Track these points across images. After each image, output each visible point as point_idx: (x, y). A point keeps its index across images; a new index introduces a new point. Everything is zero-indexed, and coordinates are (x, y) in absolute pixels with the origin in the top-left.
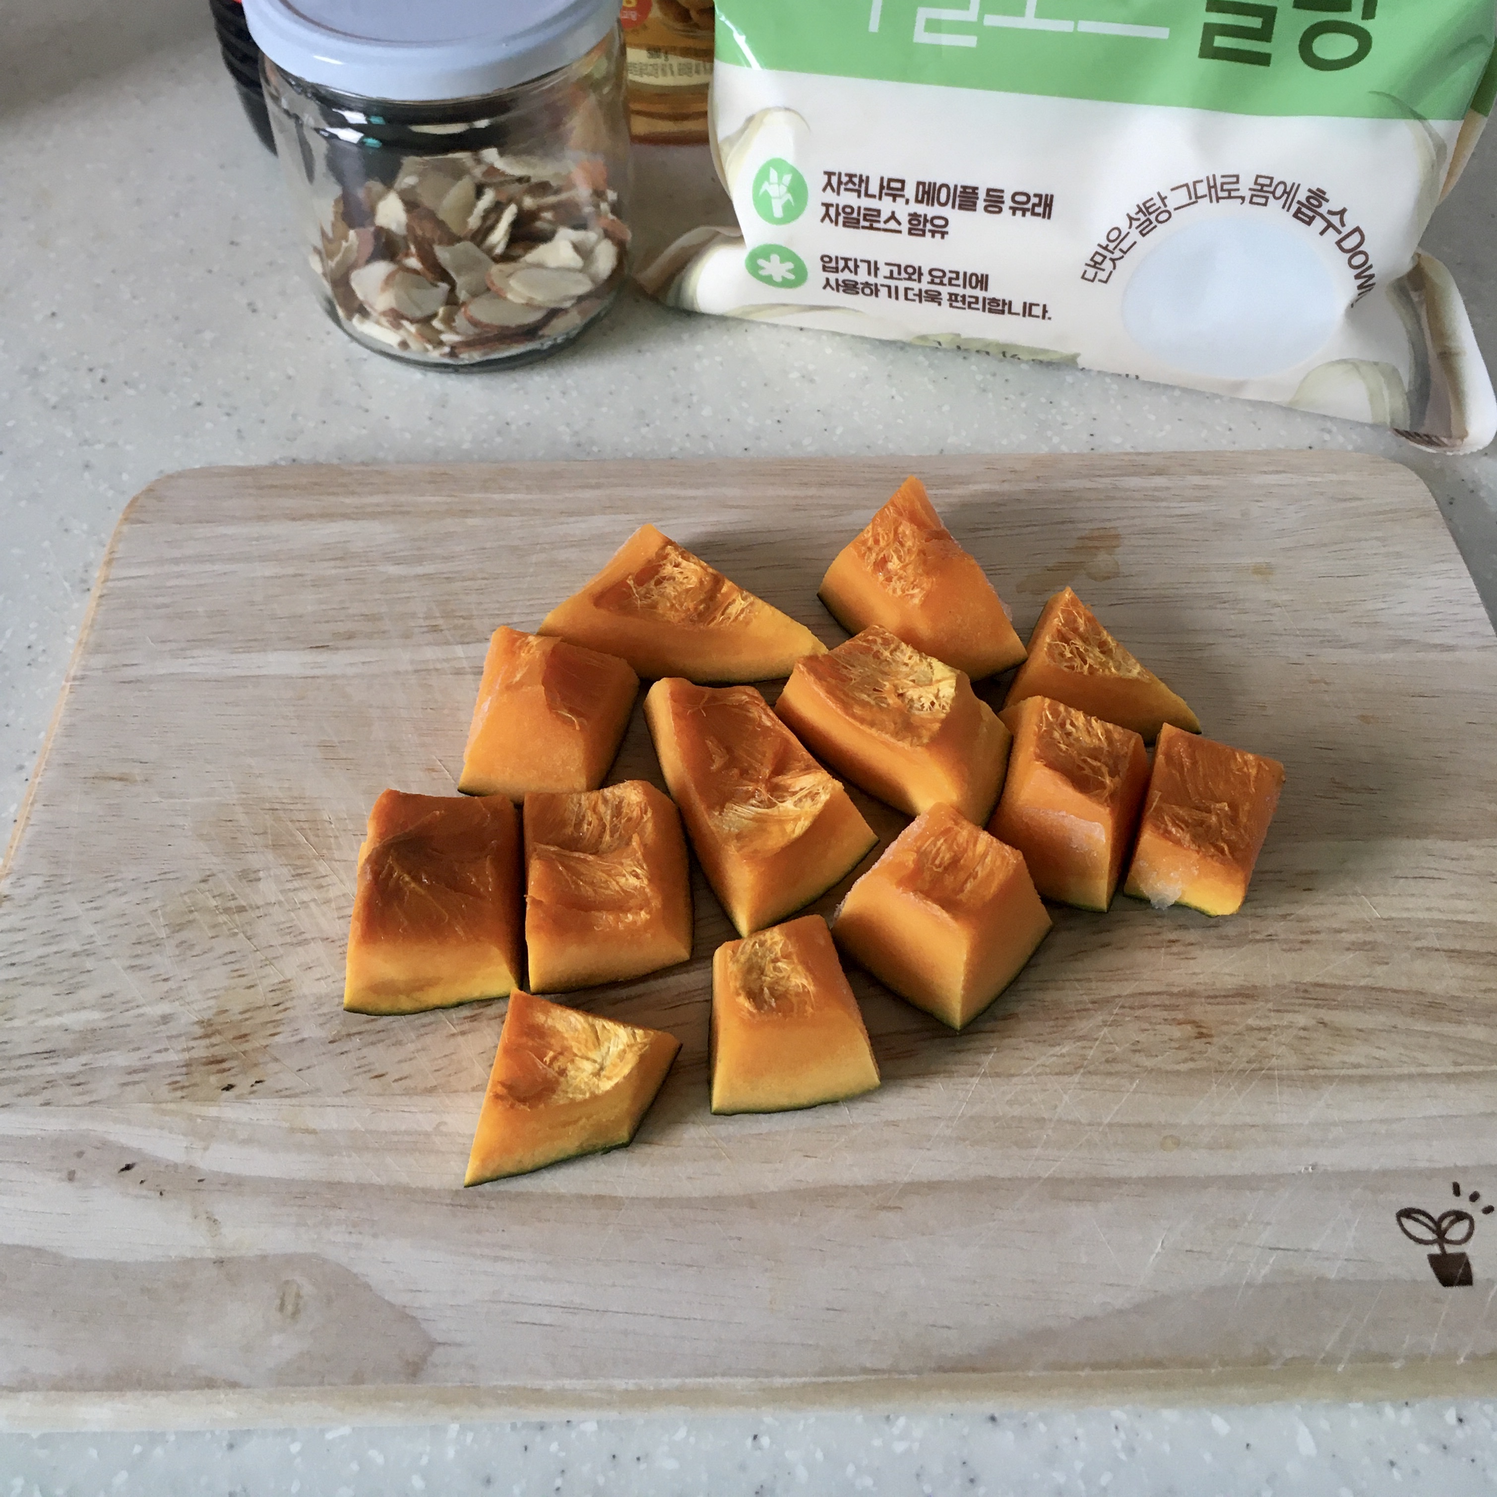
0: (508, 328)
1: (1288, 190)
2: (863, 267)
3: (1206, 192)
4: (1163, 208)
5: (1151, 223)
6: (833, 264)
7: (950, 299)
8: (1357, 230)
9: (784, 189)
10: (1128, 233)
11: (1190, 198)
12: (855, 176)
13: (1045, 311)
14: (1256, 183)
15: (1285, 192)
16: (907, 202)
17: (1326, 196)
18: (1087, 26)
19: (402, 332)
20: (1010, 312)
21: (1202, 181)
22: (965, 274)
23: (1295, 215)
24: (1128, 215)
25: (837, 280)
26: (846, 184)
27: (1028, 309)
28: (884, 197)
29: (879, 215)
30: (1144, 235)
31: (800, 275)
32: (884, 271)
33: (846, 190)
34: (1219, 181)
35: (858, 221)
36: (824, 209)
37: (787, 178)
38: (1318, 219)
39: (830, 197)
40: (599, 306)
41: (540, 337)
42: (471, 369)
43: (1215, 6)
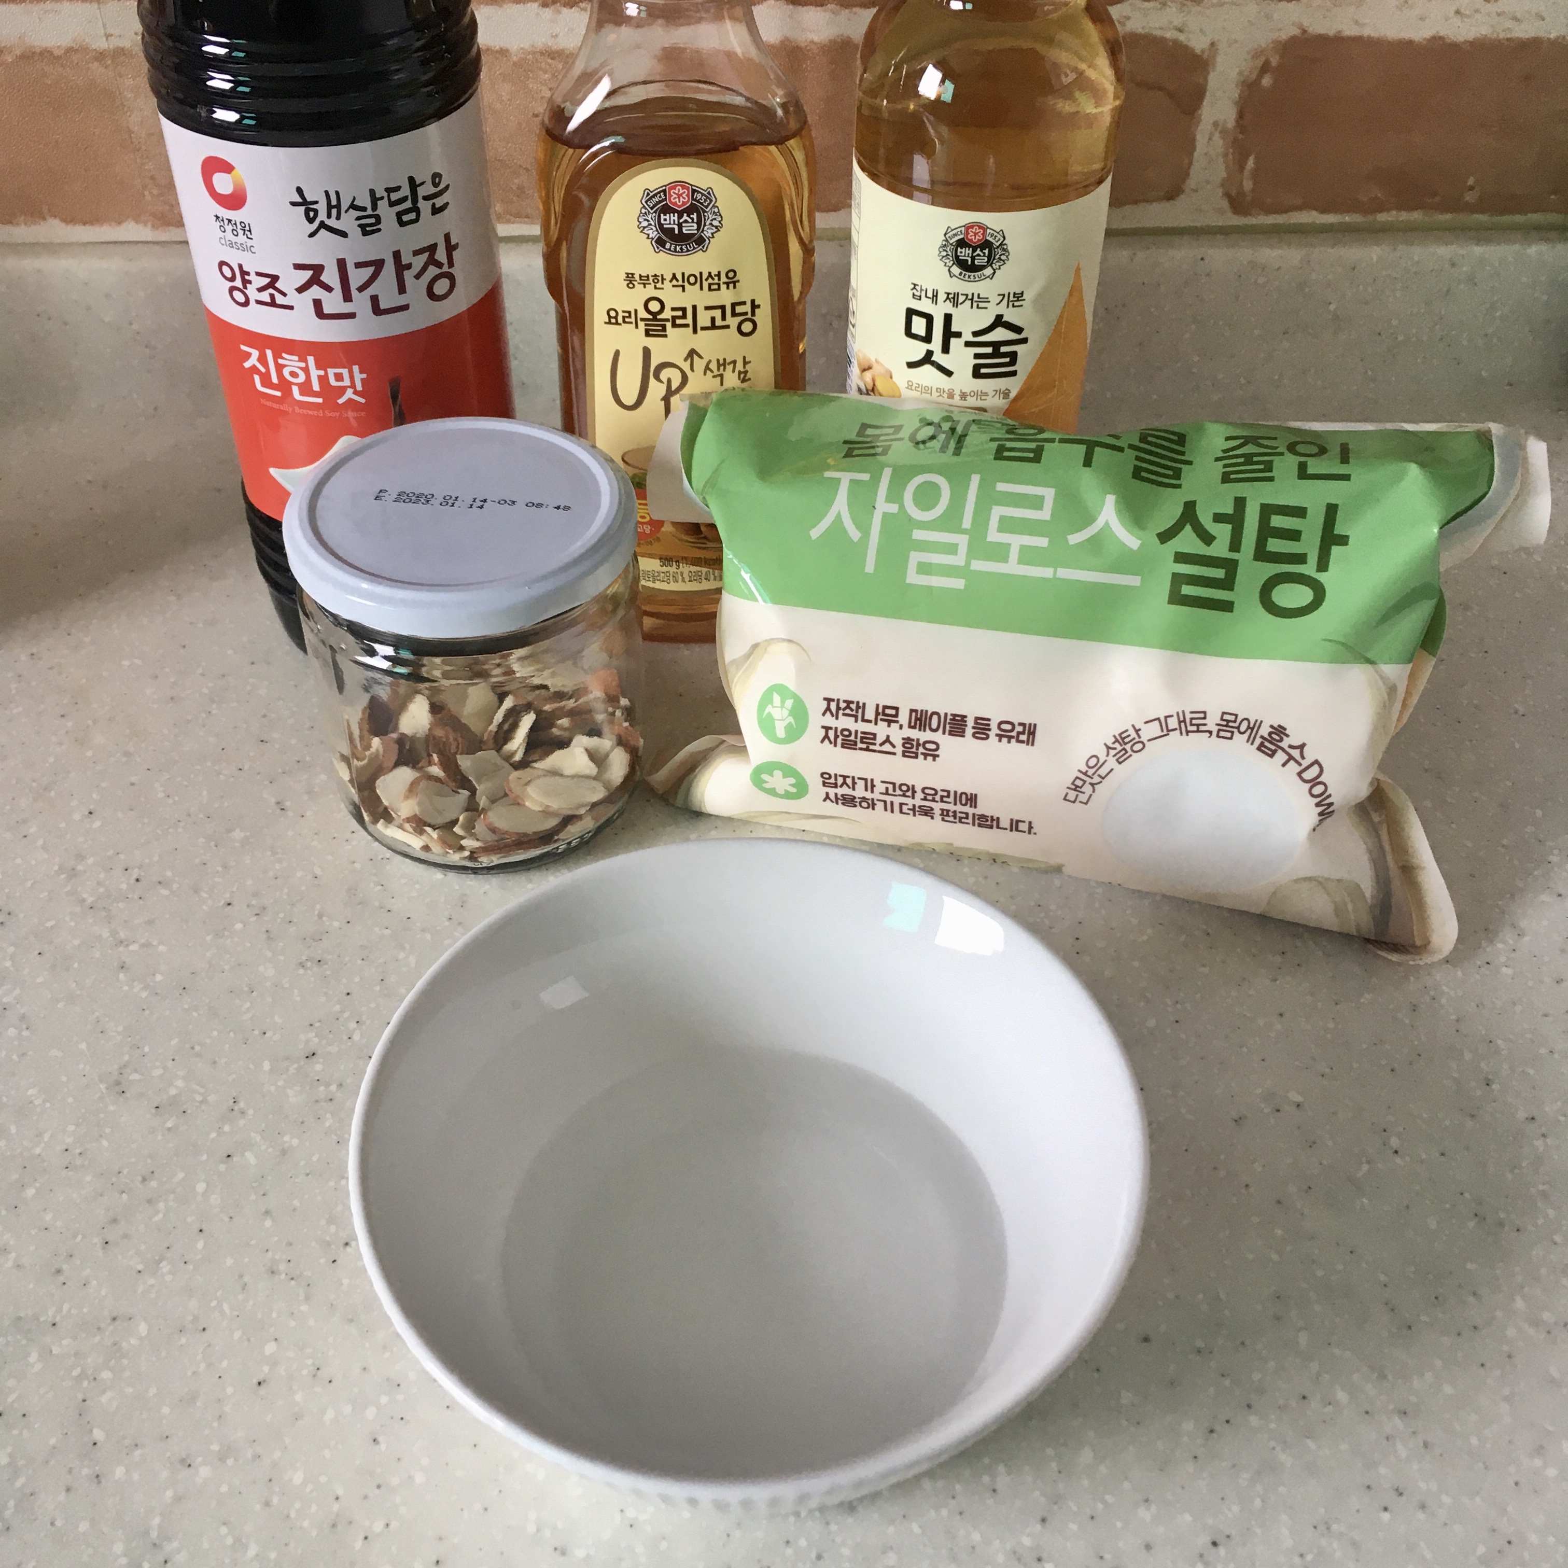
0: (525, 835)
1: (1251, 725)
2: (860, 784)
3: (1177, 726)
4: (1137, 740)
5: (1127, 752)
6: (832, 781)
7: (942, 814)
8: (1316, 762)
9: (786, 713)
10: (1106, 761)
11: (1162, 731)
12: (852, 702)
13: (1030, 827)
14: (1222, 719)
15: (1249, 727)
16: (901, 727)
17: (1287, 732)
18: (1064, 573)
19: (424, 837)
20: (998, 827)
21: (1172, 716)
22: (956, 793)
23: (1259, 749)
24: (1105, 744)
25: (836, 794)
26: (844, 709)
27: (1015, 825)
28: (880, 723)
29: (875, 739)
30: (1120, 763)
31: (801, 789)
32: (879, 788)
33: (844, 715)
34: (1188, 716)
35: (856, 743)
36: (823, 732)
37: (789, 703)
38: (1280, 752)
39: (829, 721)
40: (611, 811)
41: (556, 841)
42: (490, 869)
43: (1181, 558)
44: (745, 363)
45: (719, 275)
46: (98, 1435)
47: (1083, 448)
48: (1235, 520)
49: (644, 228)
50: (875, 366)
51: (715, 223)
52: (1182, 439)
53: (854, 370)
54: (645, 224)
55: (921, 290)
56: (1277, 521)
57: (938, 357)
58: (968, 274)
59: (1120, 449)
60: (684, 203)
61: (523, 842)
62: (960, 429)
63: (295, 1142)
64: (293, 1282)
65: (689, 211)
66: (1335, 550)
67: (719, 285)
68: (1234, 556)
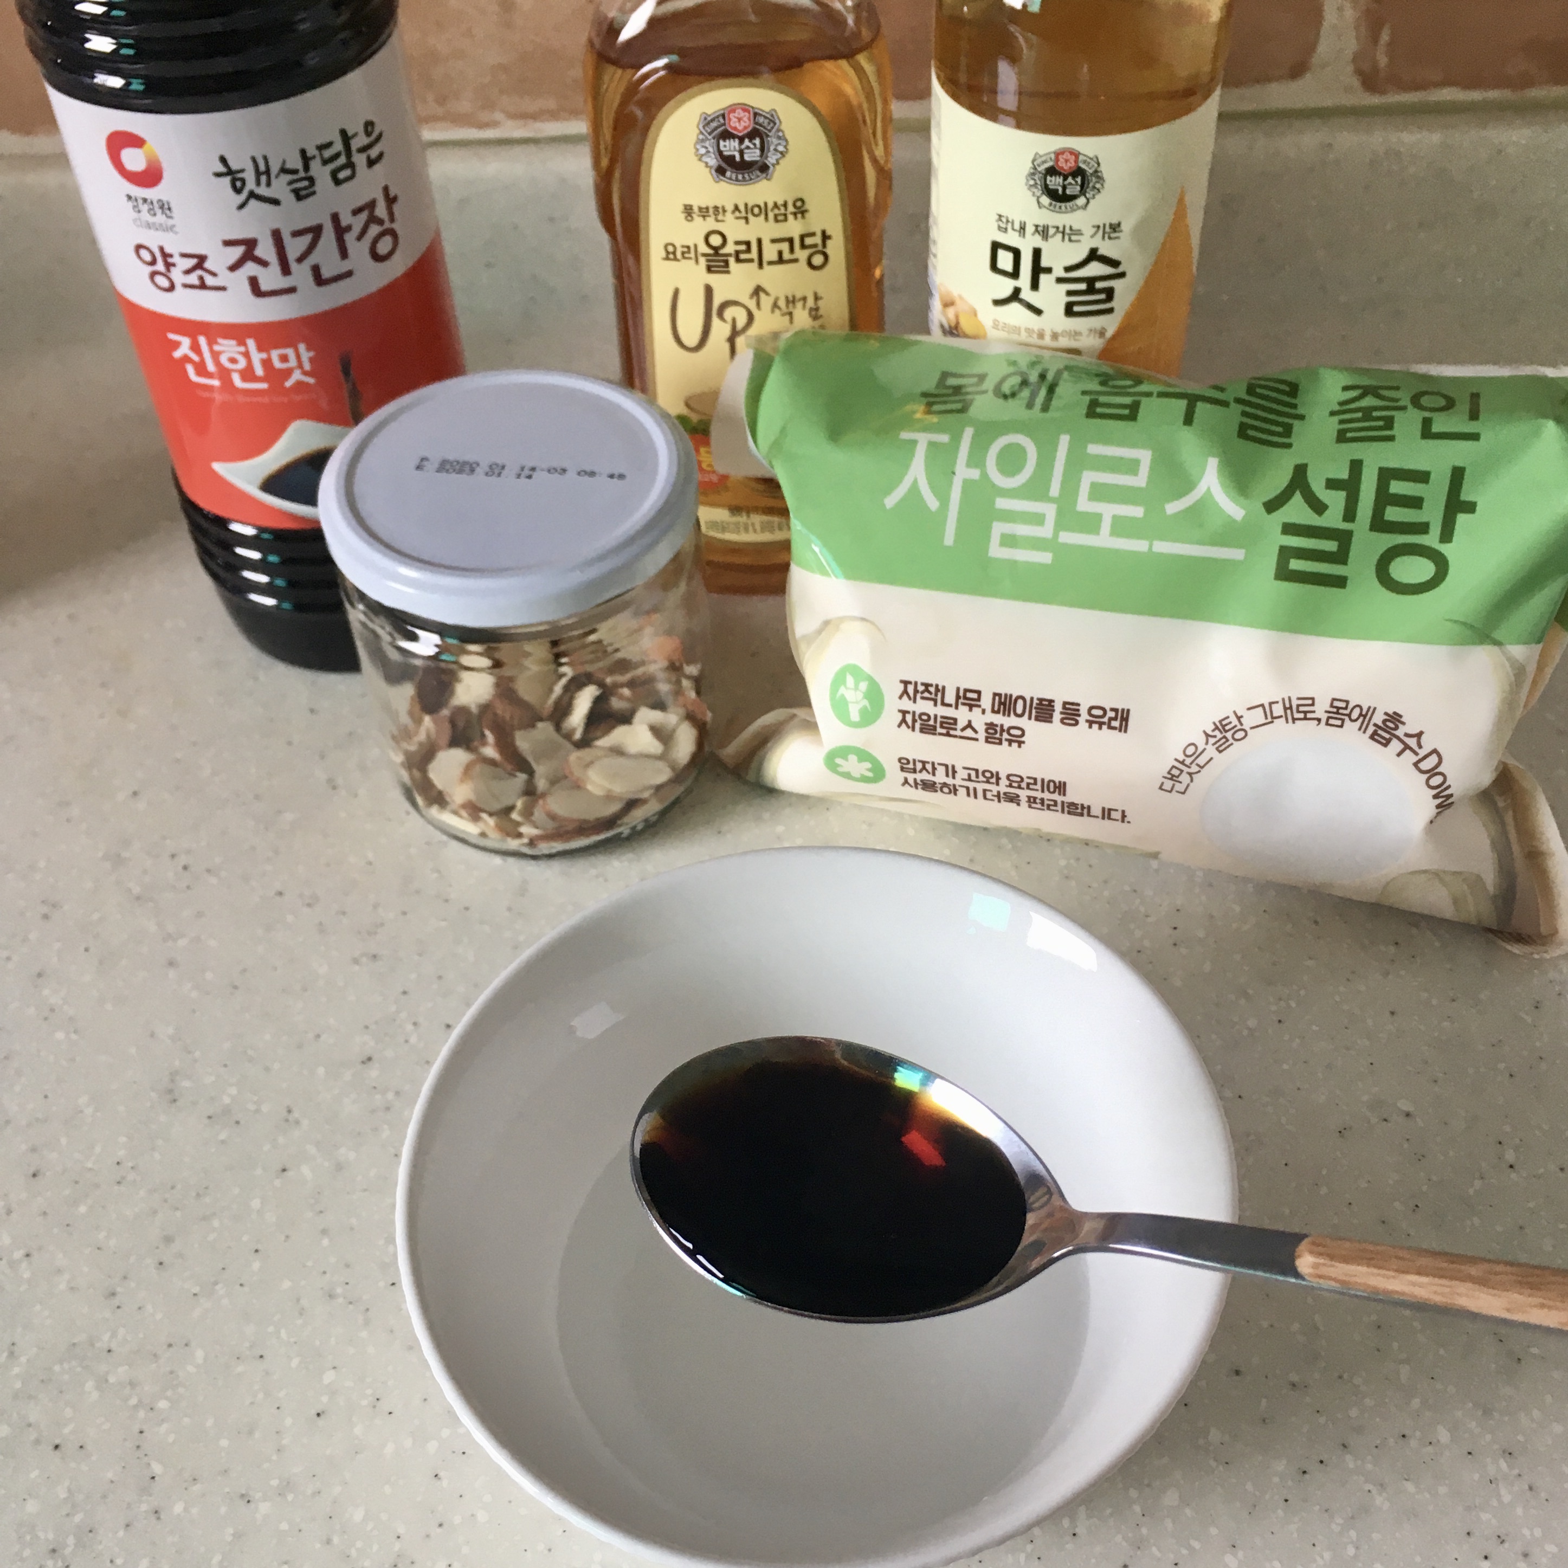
0: (585, 821)
1: (1364, 713)
2: (941, 771)
3: (1283, 714)
4: (1239, 727)
5: (1227, 740)
6: (911, 766)
7: (1029, 801)
8: (1435, 751)
9: (860, 695)
10: (1205, 749)
11: (1266, 718)
12: (931, 685)
13: (1124, 816)
14: (1332, 706)
15: (1361, 715)
16: (984, 712)
17: (1402, 720)
18: (1161, 547)
19: (481, 824)
20: (1089, 815)
21: (1277, 702)
22: (1043, 780)
23: (1372, 737)
24: (1205, 732)
25: (915, 780)
26: (922, 692)
27: (1107, 814)
28: (960, 706)
29: (955, 723)
30: (1220, 752)
31: (878, 774)
32: (962, 774)
33: (923, 698)
34: (1295, 703)
35: (935, 728)
36: (900, 715)
37: (863, 686)
39: (907, 704)
40: (679, 790)
41: (620, 826)
42: (550, 856)
43: (1289, 529)
44: (817, 298)
45: (785, 205)
46: (157, 1468)
47: (1183, 404)
48: (1350, 486)
49: (702, 155)
50: (958, 302)
51: (781, 148)
52: (1294, 389)
53: (936, 305)
54: (703, 151)
55: (1008, 221)
56: (1397, 487)
57: (1026, 294)
58: (1058, 204)
59: (1225, 404)
60: (745, 128)
61: (583, 828)
62: (1050, 377)
63: (352, 1155)
64: (351, 1307)
65: (752, 135)
66: (1462, 519)
67: (785, 215)
68: (1348, 526)
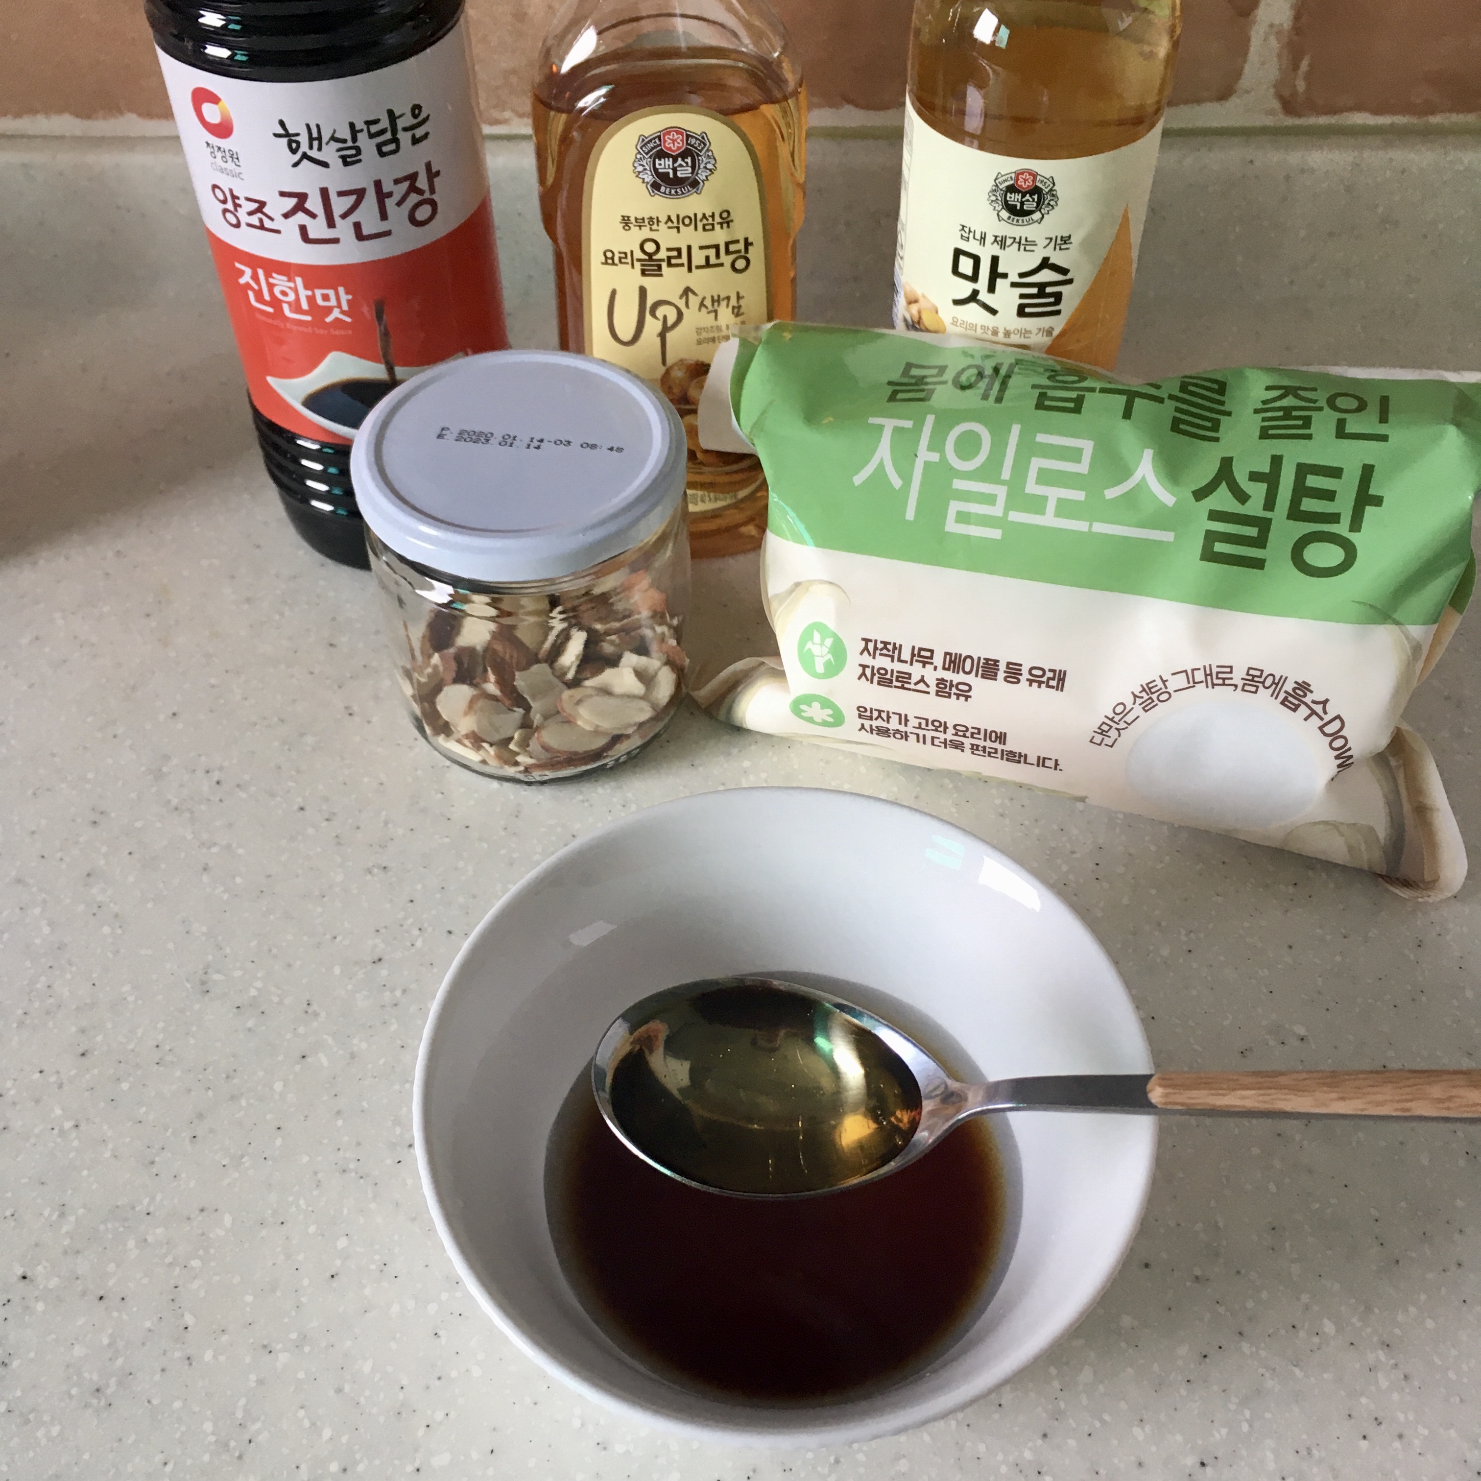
0: (576, 753)
1: (1276, 681)
2: (894, 719)
3: (1203, 678)
4: (1164, 690)
5: (1153, 701)
6: (868, 714)
7: (972, 748)
8: (1338, 717)
10: (1132, 709)
11: (1189, 683)
12: (890, 644)
13: (1057, 764)
14: (1248, 674)
15: (1273, 683)
16: (935, 668)
17: (1310, 688)
18: (1099, 528)
19: (483, 753)
20: (1025, 762)
21: (1199, 669)
22: (986, 730)
23: (1282, 703)
24: (1133, 693)
25: (871, 726)
26: (881, 650)
27: (1041, 762)
28: (915, 663)
29: (910, 678)
30: (1146, 711)
31: (838, 719)
32: (913, 722)
33: (881, 654)
34: (1215, 670)
35: (891, 682)
36: (860, 669)
37: (829, 642)
38: (1303, 707)
39: (867, 660)
40: (658, 727)
41: (605, 757)
42: (543, 783)
43: (1214, 515)
46: (189, 1320)
47: (1124, 398)
48: (1271, 479)
50: (921, 300)
52: (1222, 388)
53: (901, 302)
55: (970, 231)
56: (1312, 481)
57: (984, 296)
58: (1016, 218)
59: (1161, 400)
61: (572, 759)
62: (1003, 371)
63: (364, 1045)
64: (362, 1181)
66: (1369, 510)
68: (1268, 515)
